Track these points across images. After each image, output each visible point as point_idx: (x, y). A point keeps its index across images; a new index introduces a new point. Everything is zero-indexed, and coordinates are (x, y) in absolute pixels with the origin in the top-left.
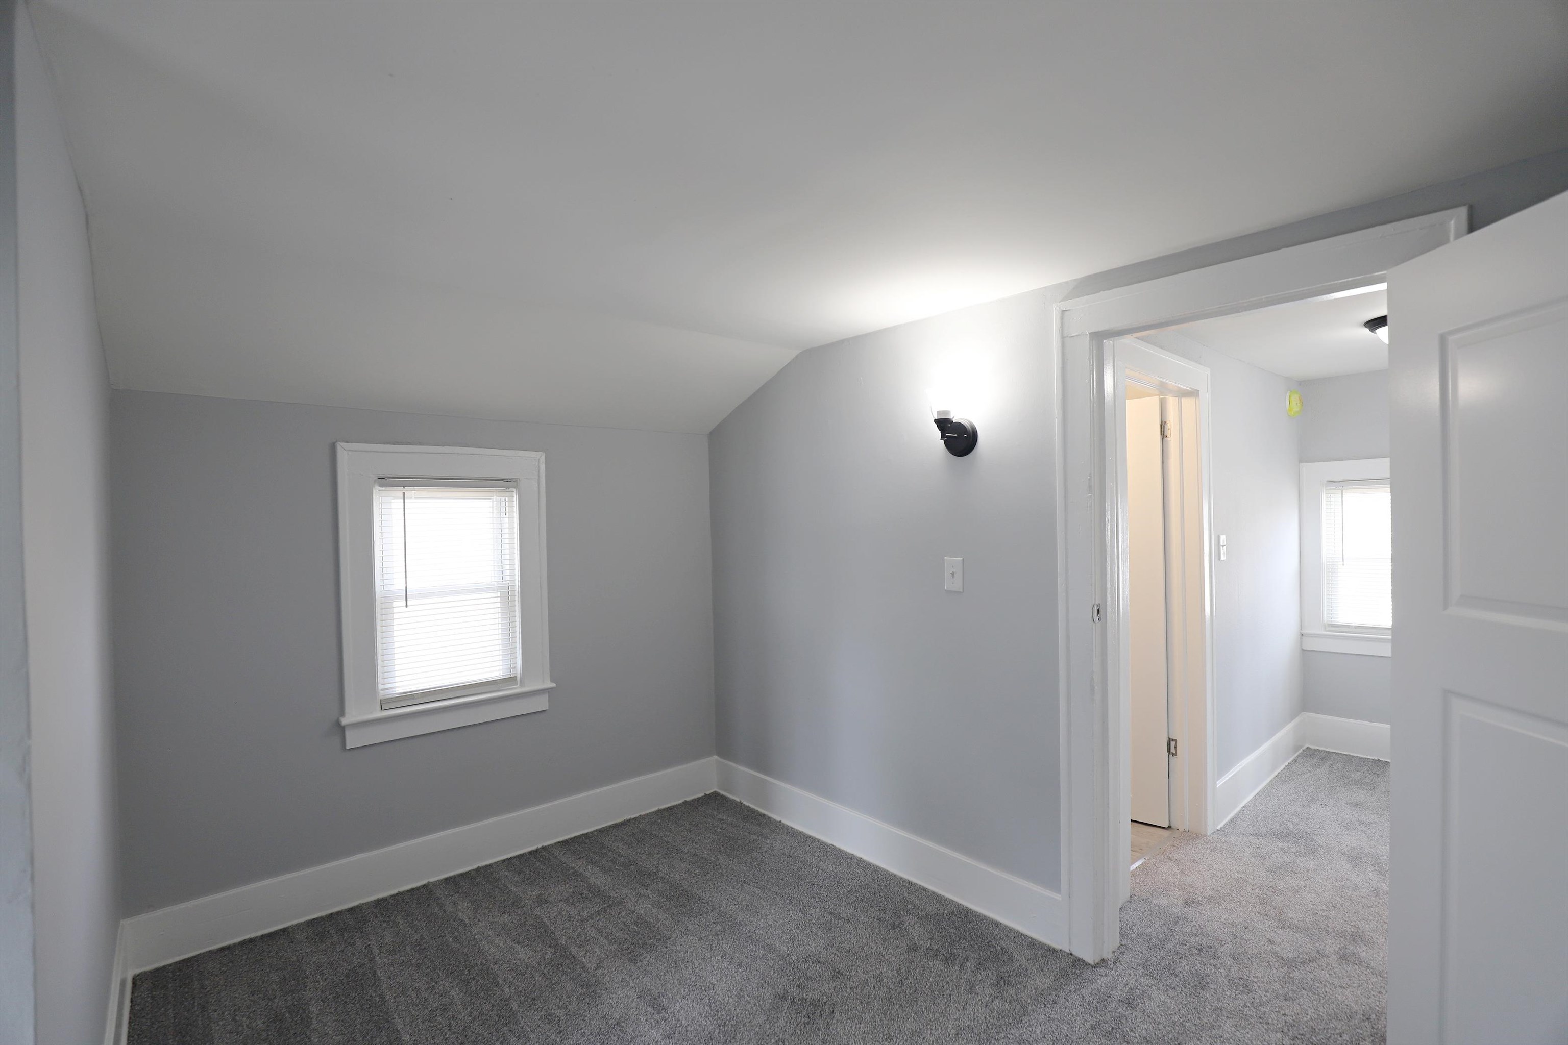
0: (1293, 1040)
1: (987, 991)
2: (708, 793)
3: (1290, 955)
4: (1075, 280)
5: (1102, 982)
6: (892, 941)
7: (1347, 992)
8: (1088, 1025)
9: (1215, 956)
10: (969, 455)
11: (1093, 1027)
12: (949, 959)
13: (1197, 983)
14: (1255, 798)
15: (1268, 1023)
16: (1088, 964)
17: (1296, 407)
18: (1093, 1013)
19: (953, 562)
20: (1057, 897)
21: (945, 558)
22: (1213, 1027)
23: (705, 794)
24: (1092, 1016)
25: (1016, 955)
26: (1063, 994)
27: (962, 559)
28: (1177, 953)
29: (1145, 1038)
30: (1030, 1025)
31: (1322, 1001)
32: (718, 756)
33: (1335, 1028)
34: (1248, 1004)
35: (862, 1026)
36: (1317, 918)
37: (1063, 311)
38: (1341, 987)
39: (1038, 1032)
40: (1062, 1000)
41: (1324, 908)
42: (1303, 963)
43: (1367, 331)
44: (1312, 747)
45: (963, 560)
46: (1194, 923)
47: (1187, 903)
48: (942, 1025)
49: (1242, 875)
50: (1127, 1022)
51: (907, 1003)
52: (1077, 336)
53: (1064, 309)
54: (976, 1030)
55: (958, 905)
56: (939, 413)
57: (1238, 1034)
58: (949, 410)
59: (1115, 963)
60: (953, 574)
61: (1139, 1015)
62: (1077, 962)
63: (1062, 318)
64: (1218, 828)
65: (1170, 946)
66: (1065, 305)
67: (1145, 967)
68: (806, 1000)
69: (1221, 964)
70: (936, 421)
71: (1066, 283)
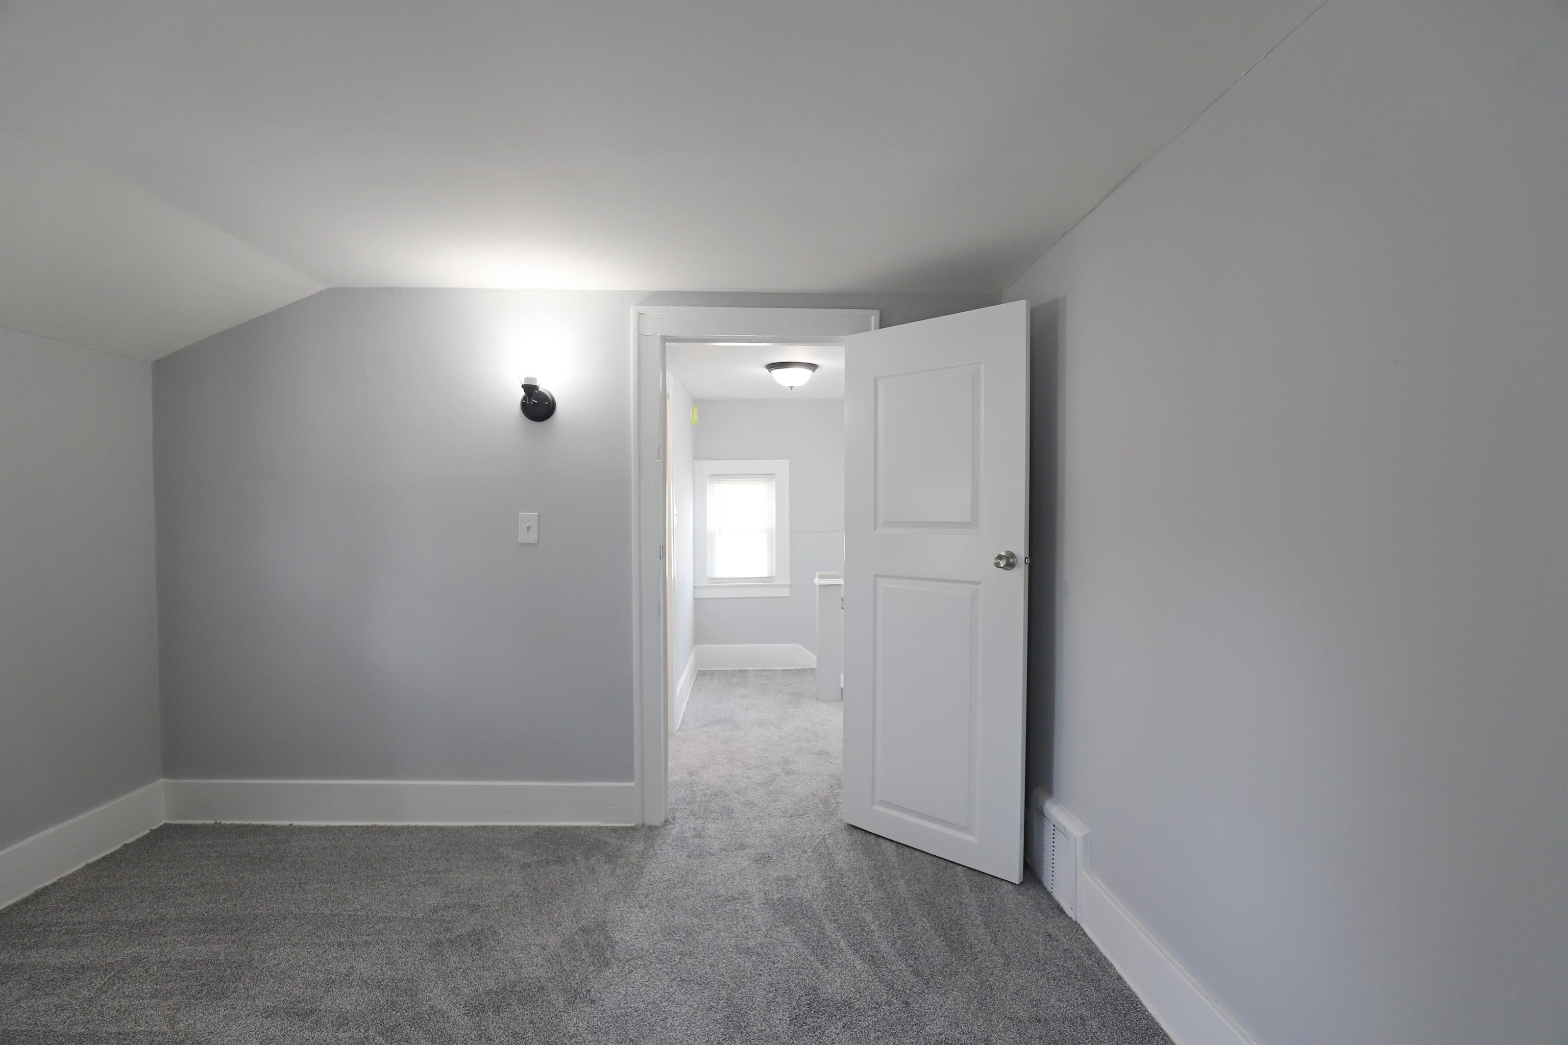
0: (791, 818)
1: (606, 867)
2: (154, 828)
3: (762, 781)
4: (648, 291)
5: (674, 832)
6: (503, 869)
7: (798, 787)
8: (684, 857)
9: (726, 795)
10: (545, 421)
11: (688, 856)
12: (560, 861)
13: (727, 811)
14: (687, 706)
15: (774, 816)
16: (658, 827)
17: (696, 418)
18: (683, 850)
19: (528, 517)
20: (632, 784)
21: (520, 513)
22: (750, 828)
23: (151, 829)
24: (683, 851)
25: (608, 840)
26: (656, 848)
27: (537, 514)
28: (706, 801)
29: (721, 849)
30: (650, 873)
31: (791, 796)
32: (166, 778)
33: (804, 805)
34: (760, 811)
35: (528, 928)
36: (762, 758)
37: (640, 314)
38: (794, 786)
39: (658, 874)
40: (659, 852)
41: (762, 753)
42: (771, 782)
43: (767, 370)
44: (701, 669)
45: (539, 515)
46: (702, 783)
47: (690, 774)
48: (590, 899)
49: (710, 750)
50: (705, 845)
51: (552, 899)
52: (650, 335)
53: (641, 312)
54: (617, 891)
55: (538, 827)
56: (526, 379)
57: (764, 826)
58: (536, 378)
59: (674, 820)
60: (528, 528)
61: (709, 839)
62: (651, 828)
63: (639, 319)
64: (678, 728)
65: (698, 799)
66: (642, 309)
67: (694, 815)
68: (462, 935)
69: (732, 797)
70: (524, 386)
71: (642, 292)
